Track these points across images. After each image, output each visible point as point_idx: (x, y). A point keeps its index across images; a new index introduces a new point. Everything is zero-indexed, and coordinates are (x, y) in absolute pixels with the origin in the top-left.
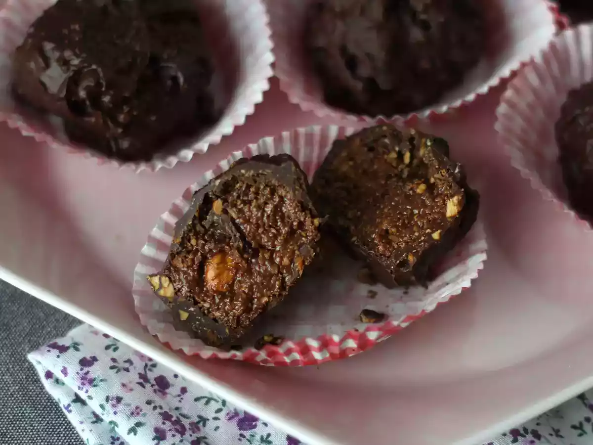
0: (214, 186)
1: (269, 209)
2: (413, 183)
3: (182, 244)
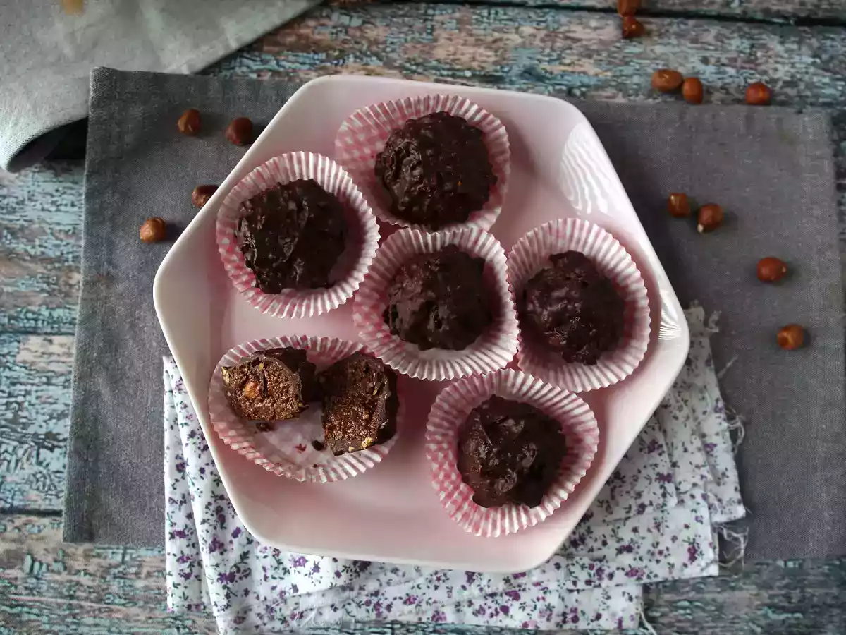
0: (264, 358)
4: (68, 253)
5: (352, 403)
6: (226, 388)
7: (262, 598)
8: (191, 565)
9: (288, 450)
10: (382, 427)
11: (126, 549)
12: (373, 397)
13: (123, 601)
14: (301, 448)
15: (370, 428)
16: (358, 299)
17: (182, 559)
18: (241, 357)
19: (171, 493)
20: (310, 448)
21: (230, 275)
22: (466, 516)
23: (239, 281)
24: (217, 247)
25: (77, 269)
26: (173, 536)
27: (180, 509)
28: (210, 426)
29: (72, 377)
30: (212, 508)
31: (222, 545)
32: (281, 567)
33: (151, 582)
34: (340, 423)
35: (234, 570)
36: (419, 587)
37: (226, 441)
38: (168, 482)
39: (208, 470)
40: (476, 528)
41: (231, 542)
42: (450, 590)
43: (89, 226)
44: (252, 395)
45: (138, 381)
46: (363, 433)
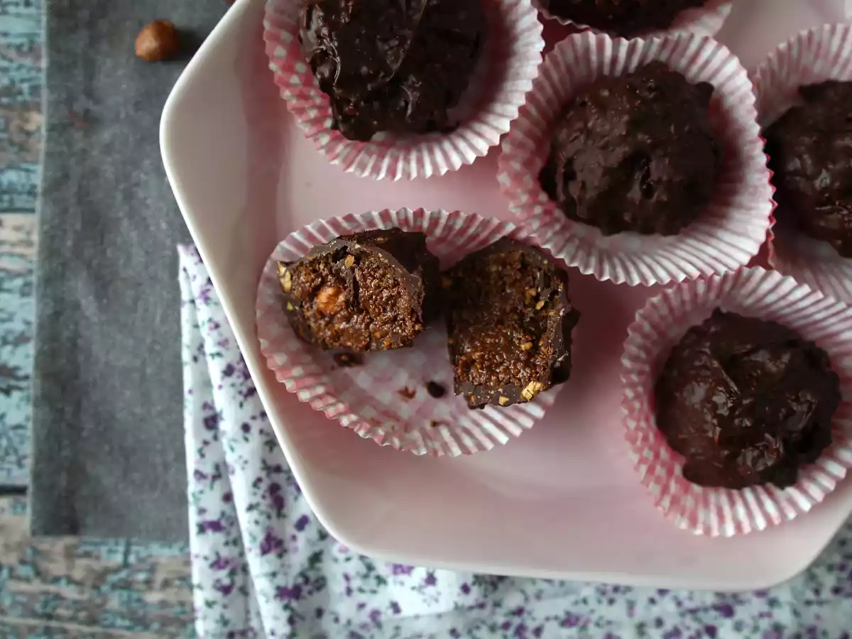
0: (354, 246)
1: (385, 294)
2: (524, 336)
3: (312, 263)
4: (22, 81)
5: (500, 322)
6: (284, 297)
7: (343, 621)
8: (232, 573)
9: (386, 396)
10: (558, 364)
11: (128, 545)
12: (536, 312)
13: (127, 623)
14: (408, 394)
15: (535, 366)
16: (506, 148)
17: (217, 564)
18: (310, 246)
19: (197, 462)
20: (422, 394)
21: (289, 107)
22: (675, 501)
23: (305, 117)
24: (266, 60)
25: (37, 107)
26: (202, 528)
27: (212, 488)
28: (261, 360)
29: (34, 279)
30: (264, 486)
31: (279, 543)
32: (373, 574)
33: (171, 595)
34: (482, 357)
35: (300, 580)
36: (585, 601)
37: (290, 385)
38: (191, 444)
39: (256, 426)
40: (693, 522)
41: (294, 538)
42: (631, 606)
43: (54, 36)
44: (331, 309)
45: (140, 284)
46: (524, 373)
